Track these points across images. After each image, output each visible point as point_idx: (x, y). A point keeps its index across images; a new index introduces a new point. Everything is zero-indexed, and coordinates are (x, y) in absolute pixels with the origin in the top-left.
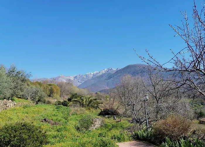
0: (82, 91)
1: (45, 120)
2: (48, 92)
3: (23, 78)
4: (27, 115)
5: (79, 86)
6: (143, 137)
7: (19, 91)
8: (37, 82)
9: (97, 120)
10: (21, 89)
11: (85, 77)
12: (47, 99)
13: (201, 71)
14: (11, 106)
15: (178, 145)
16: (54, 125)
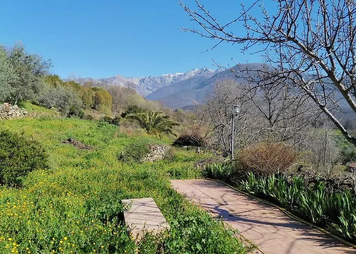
0: (150, 104)
1: (69, 140)
2: (91, 102)
3: (37, 69)
4: (40, 130)
5: (148, 96)
6: (218, 172)
7: (31, 90)
8: (72, 83)
9: (158, 147)
10: (33, 87)
11: (159, 81)
12: (87, 112)
13: (296, 42)
14: (18, 115)
15: (263, 185)
16: (83, 150)
